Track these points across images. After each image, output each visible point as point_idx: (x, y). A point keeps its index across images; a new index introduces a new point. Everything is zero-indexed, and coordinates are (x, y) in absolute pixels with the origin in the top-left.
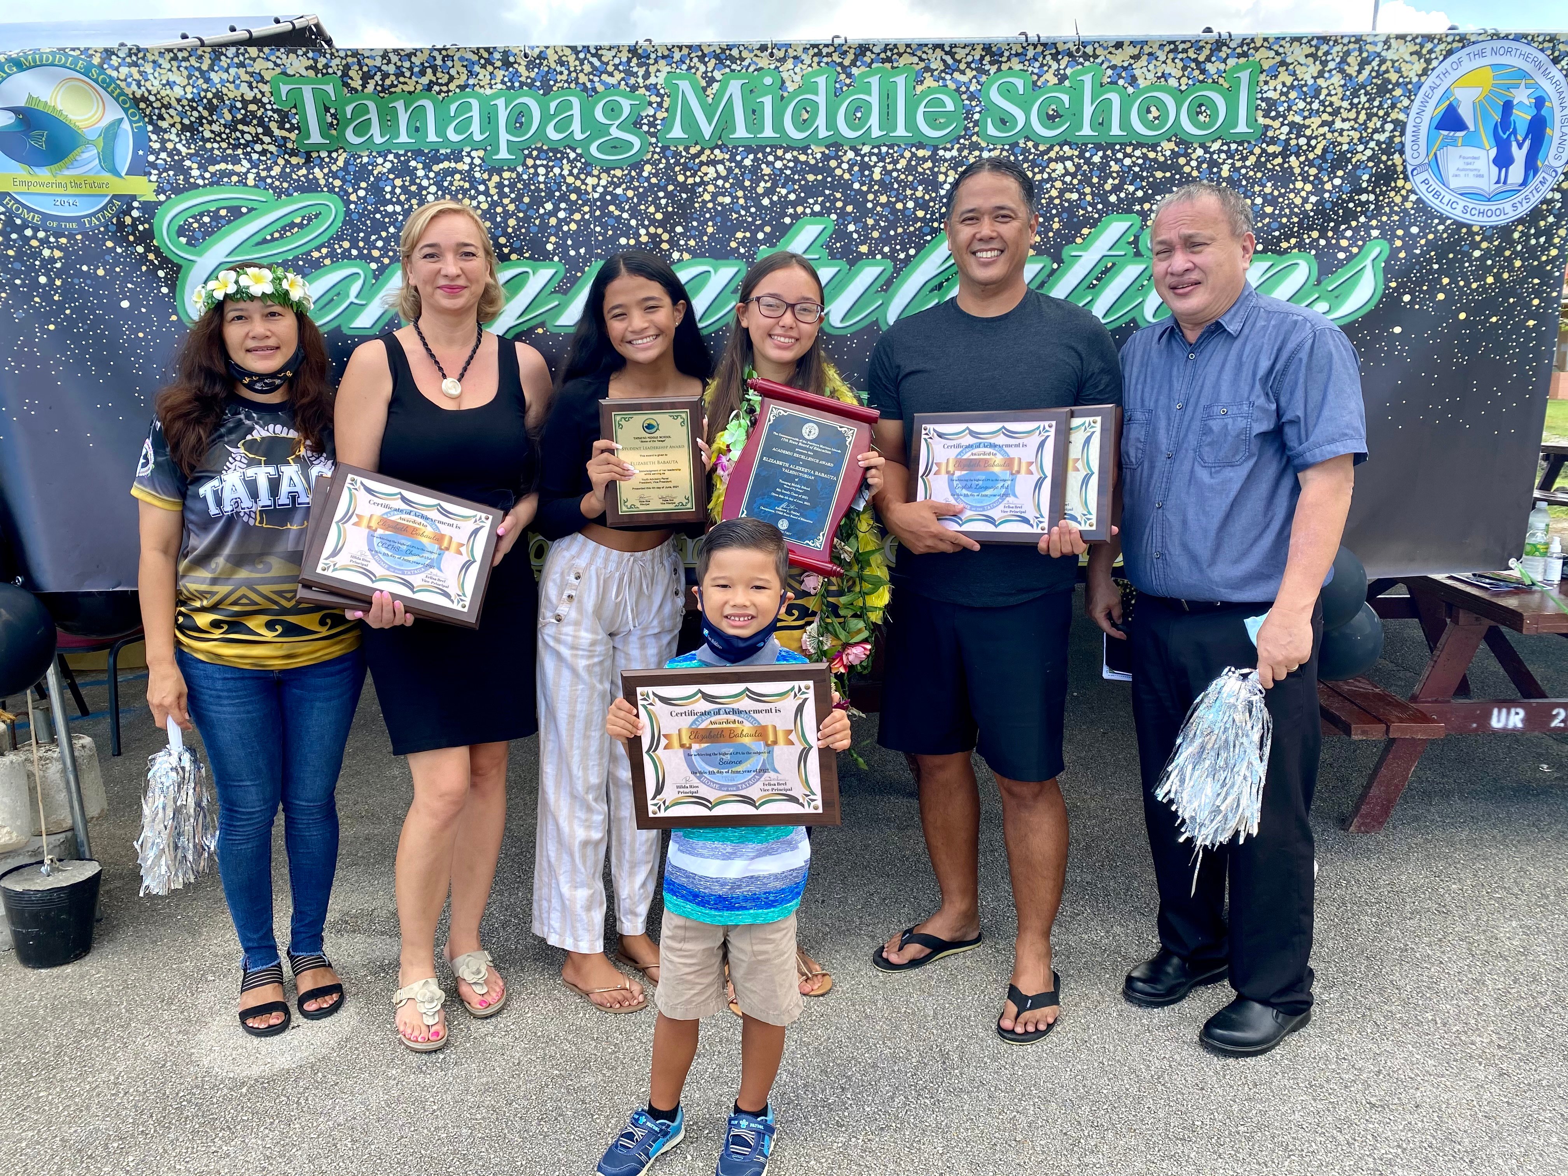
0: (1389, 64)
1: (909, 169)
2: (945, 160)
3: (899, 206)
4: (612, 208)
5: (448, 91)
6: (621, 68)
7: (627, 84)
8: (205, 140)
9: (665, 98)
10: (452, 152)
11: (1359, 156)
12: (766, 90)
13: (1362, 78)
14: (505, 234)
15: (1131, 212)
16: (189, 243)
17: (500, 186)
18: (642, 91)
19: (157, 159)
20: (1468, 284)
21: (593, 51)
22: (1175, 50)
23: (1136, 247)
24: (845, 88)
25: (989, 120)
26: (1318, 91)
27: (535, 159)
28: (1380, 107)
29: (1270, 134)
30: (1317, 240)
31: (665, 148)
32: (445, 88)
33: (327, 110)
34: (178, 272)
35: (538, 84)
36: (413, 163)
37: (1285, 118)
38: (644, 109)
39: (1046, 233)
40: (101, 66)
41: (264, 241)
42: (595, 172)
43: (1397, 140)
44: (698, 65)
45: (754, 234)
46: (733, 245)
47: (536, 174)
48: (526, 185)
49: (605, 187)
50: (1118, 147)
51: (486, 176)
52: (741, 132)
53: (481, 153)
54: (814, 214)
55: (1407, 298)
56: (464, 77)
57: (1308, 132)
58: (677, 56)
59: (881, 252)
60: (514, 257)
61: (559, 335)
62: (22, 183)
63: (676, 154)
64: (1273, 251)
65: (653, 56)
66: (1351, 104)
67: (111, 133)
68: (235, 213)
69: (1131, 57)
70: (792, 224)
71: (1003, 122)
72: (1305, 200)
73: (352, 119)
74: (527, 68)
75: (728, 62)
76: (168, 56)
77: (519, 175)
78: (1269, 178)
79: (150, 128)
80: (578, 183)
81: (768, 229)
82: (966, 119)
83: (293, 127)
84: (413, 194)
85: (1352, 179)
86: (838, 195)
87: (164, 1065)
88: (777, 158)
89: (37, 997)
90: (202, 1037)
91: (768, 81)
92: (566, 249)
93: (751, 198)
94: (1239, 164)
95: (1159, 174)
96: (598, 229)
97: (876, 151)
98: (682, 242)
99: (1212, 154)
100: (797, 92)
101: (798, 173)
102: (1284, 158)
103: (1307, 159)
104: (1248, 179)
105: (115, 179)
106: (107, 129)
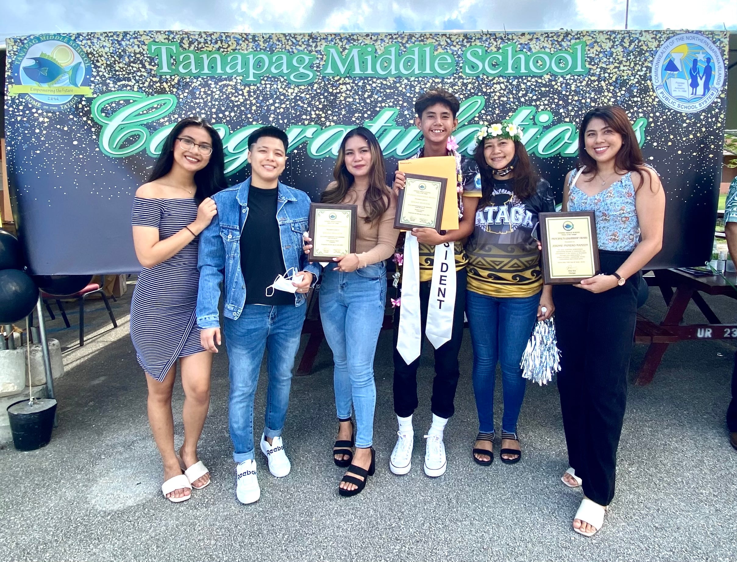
0: (642, 42)
2: (448, 83)
4: (299, 102)
5: (228, 51)
6: (305, 43)
7: (307, 50)
8: (116, 71)
9: (324, 56)
10: (228, 77)
11: (632, 82)
12: (369, 53)
13: (631, 48)
14: (251, 113)
15: (531, 105)
16: (106, 116)
17: (249, 92)
18: (314, 53)
19: (95, 79)
20: (681, 138)
21: (293, 36)
22: (548, 37)
23: (534, 121)
24: (403, 53)
25: (467, 66)
26: (612, 54)
27: (265, 81)
28: (640, 60)
29: (592, 72)
31: (323, 77)
32: (226, 50)
33: (172, 57)
34: (101, 129)
35: (268, 49)
36: (210, 82)
37: (598, 65)
38: (315, 61)
39: (493, 115)
40: (75, 40)
41: (139, 114)
42: (292, 87)
43: (648, 75)
44: (339, 42)
45: (363, 114)
46: (354, 119)
47: (266, 87)
48: (261, 92)
49: (297, 93)
50: (524, 78)
51: (243, 87)
52: (357, 71)
53: (241, 78)
54: (389, 106)
55: (655, 144)
56: (235, 45)
57: (609, 71)
58: (330, 38)
60: (254, 123)
62: (34, 90)
63: (329, 80)
65: (319, 38)
66: (627, 59)
67: (76, 68)
68: (127, 102)
69: (529, 40)
70: (380, 111)
71: (473, 67)
72: (609, 100)
73: (182, 62)
74: (264, 42)
75: (352, 41)
76: (104, 35)
77: (258, 88)
78: (593, 91)
79: (93, 66)
80: (285, 92)
81: (369, 113)
82: (456, 66)
83: (155, 65)
84: (209, 95)
85: (630, 91)
86: (400, 99)
87: (73, 503)
88: (373, 82)
89: (20, 466)
90: (93, 488)
91: (369, 49)
92: (278, 120)
93: (362, 99)
94: (579, 85)
95: (543, 89)
96: (293, 111)
97: (417, 79)
98: (331, 118)
99: (567, 80)
100: (382, 54)
101: (383, 89)
102: (599, 82)
103: (609, 83)
104: (583, 91)
105: (76, 88)
106: (74, 66)
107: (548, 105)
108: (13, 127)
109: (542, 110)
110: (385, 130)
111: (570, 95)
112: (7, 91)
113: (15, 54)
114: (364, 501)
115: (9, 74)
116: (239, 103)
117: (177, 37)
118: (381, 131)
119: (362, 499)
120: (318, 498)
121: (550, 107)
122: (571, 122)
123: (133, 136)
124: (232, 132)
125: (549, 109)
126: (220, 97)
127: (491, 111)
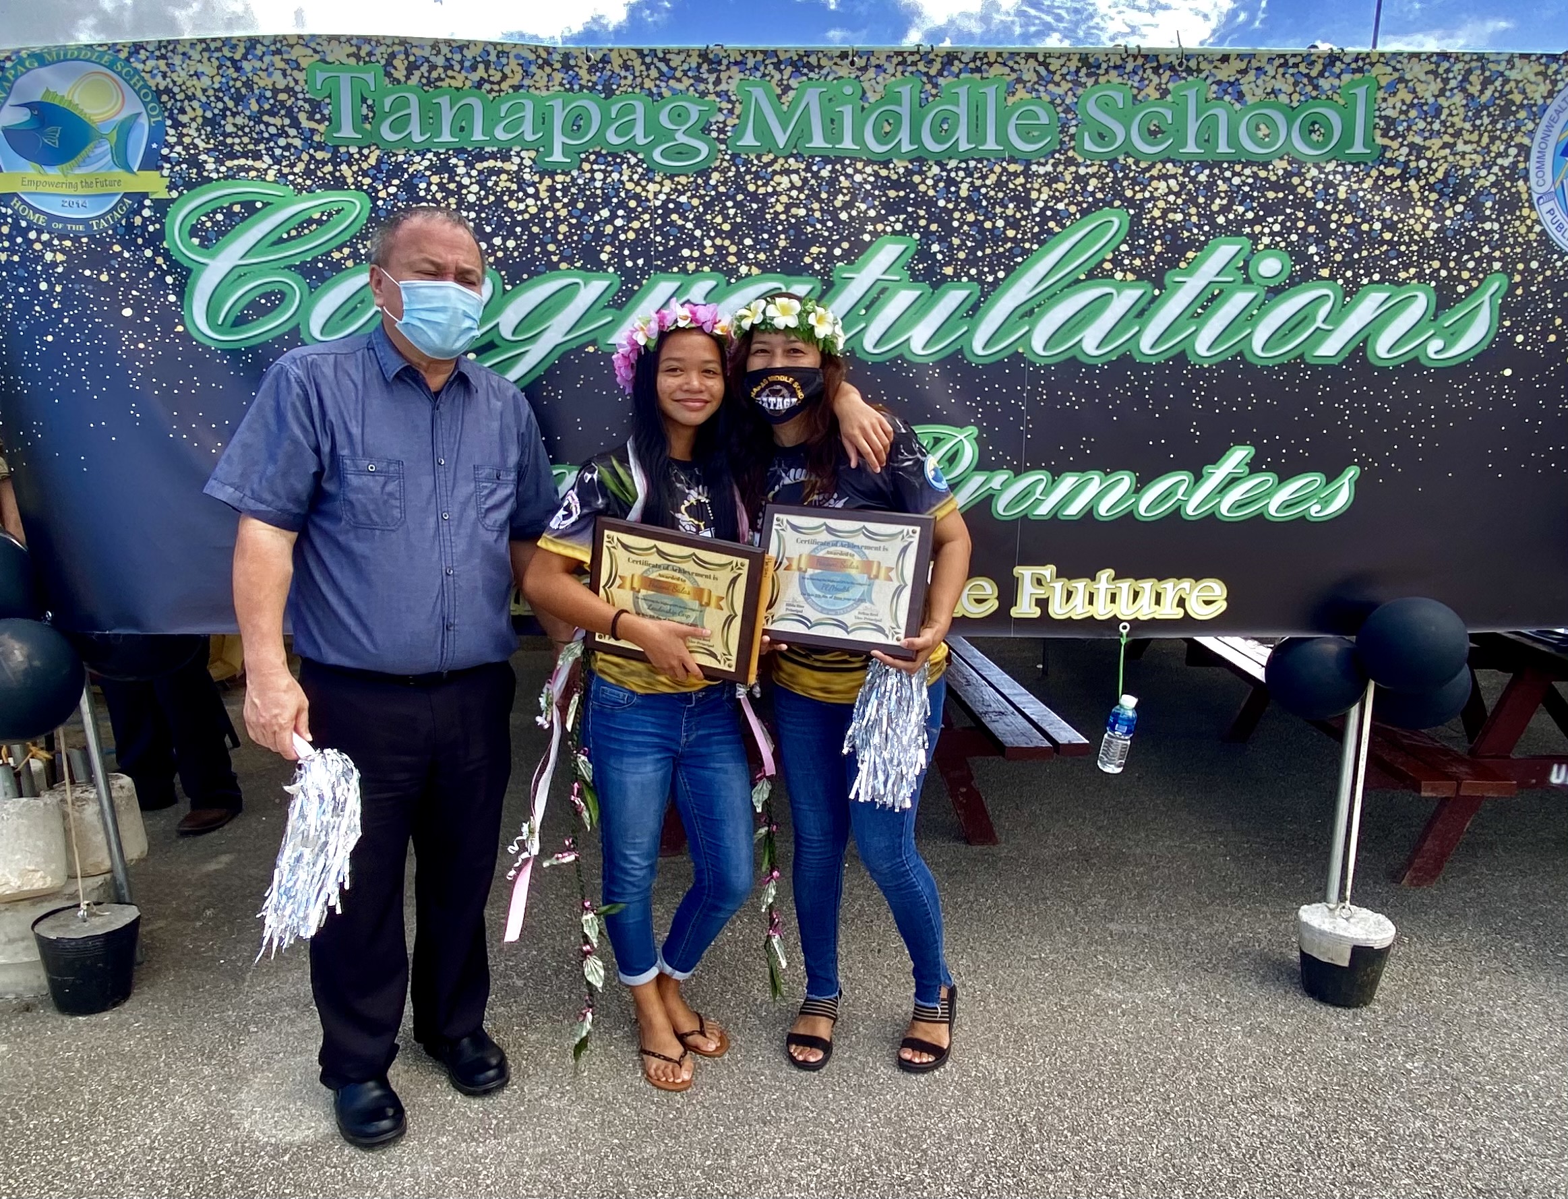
0: (1513, 84)
1: (999, 184)
2: (1039, 176)
3: (988, 225)
4: (674, 217)
5: (501, 91)
6: (690, 74)
7: (696, 90)
8: (226, 135)
9: (737, 105)
10: (500, 151)
11: (1482, 181)
12: (846, 99)
13: (1484, 98)
14: (555, 241)
15: (1241, 234)
16: (202, 245)
17: (552, 189)
18: (712, 97)
19: (171, 151)
21: (660, 55)
22: (1285, 64)
23: (1246, 273)
24: (931, 99)
25: (1086, 134)
26: (1438, 110)
27: (592, 164)
28: (1504, 129)
29: (1388, 155)
30: (1438, 270)
31: (734, 156)
32: (496, 87)
33: (364, 100)
34: (186, 277)
35: (600, 87)
36: (454, 161)
37: (1404, 138)
38: (713, 116)
39: (1147, 256)
40: (127, 60)
41: (281, 240)
42: (658, 179)
43: (1521, 166)
44: (774, 72)
45: (830, 249)
46: (808, 260)
47: (593, 179)
48: (581, 190)
49: (668, 194)
50: (1225, 165)
51: (536, 178)
52: (818, 142)
53: (533, 154)
54: (894, 232)
55: (1520, 338)
56: (518, 77)
57: (1429, 154)
58: (751, 62)
59: (967, 274)
60: (563, 266)
62: (30, 182)
63: (747, 162)
64: (1392, 282)
65: (725, 62)
66: (1474, 125)
67: (125, 129)
68: (250, 208)
69: (1238, 72)
70: (871, 242)
71: (1102, 136)
72: (1426, 227)
73: (390, 113)
74: (589, 71)
75: (805, 71)
76: (200, 47)
77: (573, 179)
78: (1388, 203)
79: (169, 122)
80: (638, 190)
81: (845, 245)
82: (1061, 132)
83: (323, 119)
84: (450, 193)
85: (1474, 206)
86: (922, 213)
87: (202, 1129)
88: (857, 171)
89: (73, 1047)
91: (848, 90)
92: (622, 259)
93: (828, 211)
94: (1355, 186)
95: (1271, 195)
96: (658, 239)
97: (963, 165)
98: (751, 256)
99: (1327, 174)
100: (879, 103)
101: (879, 188)
102: (1403, 182)
103: (1428, 183)
104: (1365, 202)
105: (127, 175)
106: (123, 123)
107: (1279, 234)
109: (1267, 247)
110: (883, 290)
111: (1333, 211)
116: (527, 216)
117: (378, 51)
118: (874, 293)
119: (833, 1121)
120: (736, 1119)
121: (1285, 240)
122: (1332, 278)
123: (266, 295)
124: (509, 287)
125: (1283, 244)
126: (479, 199)
127: (1143, 247)
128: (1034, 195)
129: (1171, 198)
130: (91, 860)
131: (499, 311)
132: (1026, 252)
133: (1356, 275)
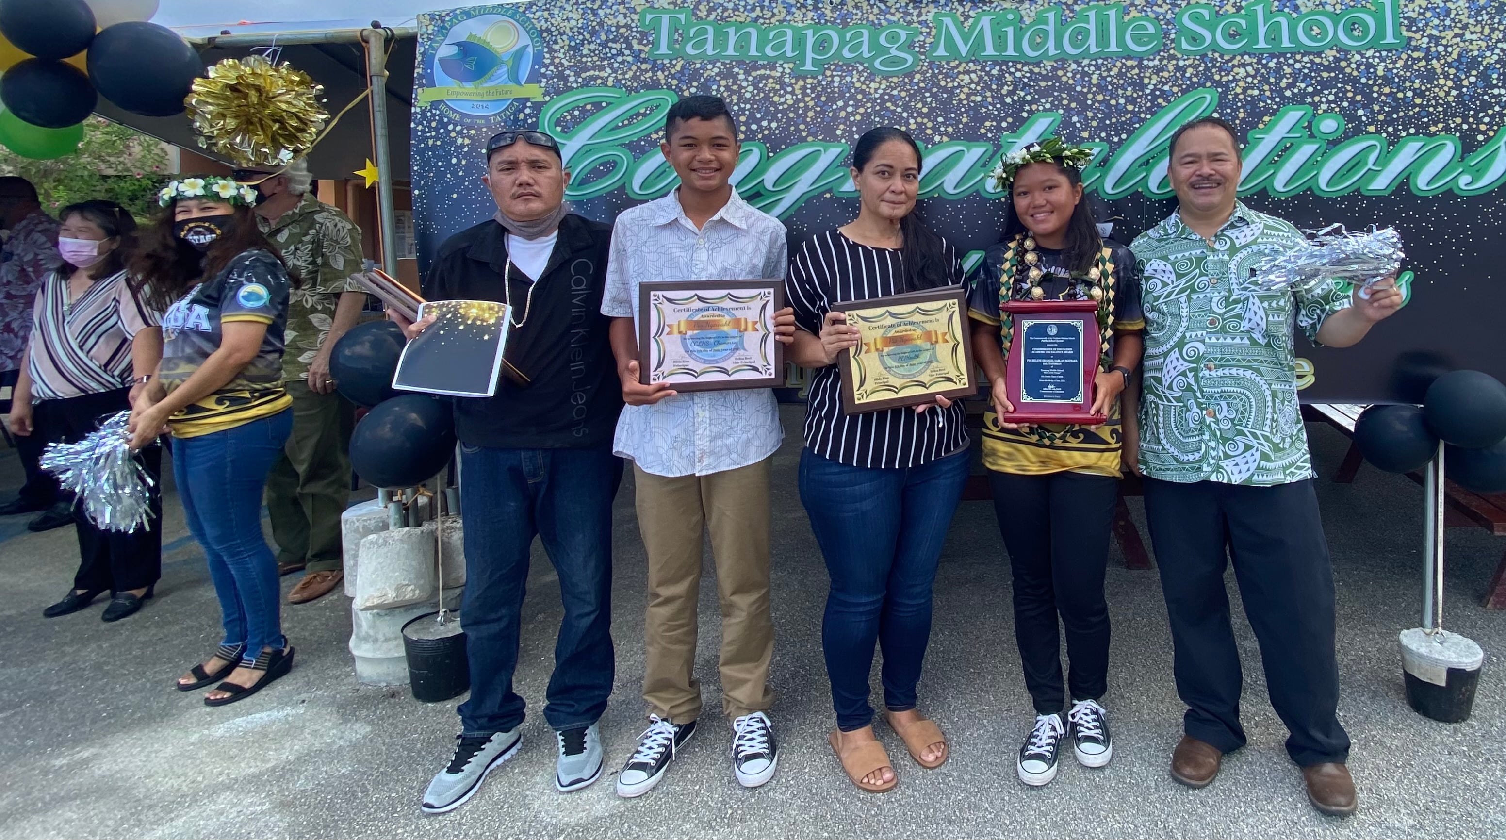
1: (1120, 75)
2: (1149, 68)
3: (1113, 102)
4: (889, 104)
5: (770, 23)
6: (900, 10)
7: (905, 21)
8: (582, 56)
9: (933, 29)
10: (768, 64)
11: (1487, 60)
12: (1009, 23)
14: (805, 122)
15: (1305, 103)
16: (562, 131)
17: (804, 88)
18: (916, 25)
19: (547, 70)
23: (1310, 130)
24: (1069, 20)
25: (1183, 39)
26: (1448, 12)
27: (832, 71)
29: (1413, 43)
30: (1461, 125)
31: (931, 63)
32: (767, 21)
33: (677, 30)
35: (839, 21)
36: (736, 70)
37: (1424, 31)
38: (917, 37)
40: (524, 12)
41: (617, 127)
42: (878, 80)
44: (958, 7)
45: (999, 123)
46: (983, 131)
47: (832, 81)
48: (824, 89)
49: (884, 90)
50: (1289, 55)
51: (793, 81)
52: (990, 51)
53: (791, 65)
54: (1045, 110)
56: (783, 15)
57: (1444, 42)
58: (942, 1)
59: (1099, 137)
60: (810, 139)
61: (843, 198)
62: (453, 93)
63: (940, 67)
64: (1424, 134)
65: (925, 2)
66: (1477, 21)
67: (519, 55)
68: (598, 107)
70: (1028, 118)
71: (1195, 40)
72: (1448, 94)
73: (693, 38)
74: (832, 11)
77: (819, 82)
78: (1417, 77)
79: (546, 50)
80: (864, 87)
81: (1010, 120)
82: (1164, 38)
83: (649, 42)
84: (733, 92)
85: (1484, 76)
86: (1064, 96)
88: (1017, 70)
89: (419, 730)
90: (538, 779)
91: (1010, 17)
92: (852, 133)
93: (997, 97)
94: (1390, 66)
95: (1325, 75)
96: (877, 119)
97: (1094, 63)
98: (942, 129)
99: (1368, 58)
100: (1032, 24)
101: (1034, 81)
102: (1427, 62)
103: (1446, 62)
104: (1399, 77)
105: (517, 87)
106: (517, 52)
107: (1334, 102)
108: (422, 156)
109: (1325, 111)
111: (1374, 84)
112: (416, 99)
113: (429, 39)
114: (1011, 827)
115: (420, 70)
116: (785, 106)
121: (1338, 106)
122: (1378, 132)
123: (604, 164)
124: (771, 155)
125: (1337, 109)
126: (753, 95)
127: (1230, 114)
128: (1146, 81)
129: (1249, 80)
130: (453, 576)
131: (764, 171)
132: (1142, 121)
133: (1396, 130)
